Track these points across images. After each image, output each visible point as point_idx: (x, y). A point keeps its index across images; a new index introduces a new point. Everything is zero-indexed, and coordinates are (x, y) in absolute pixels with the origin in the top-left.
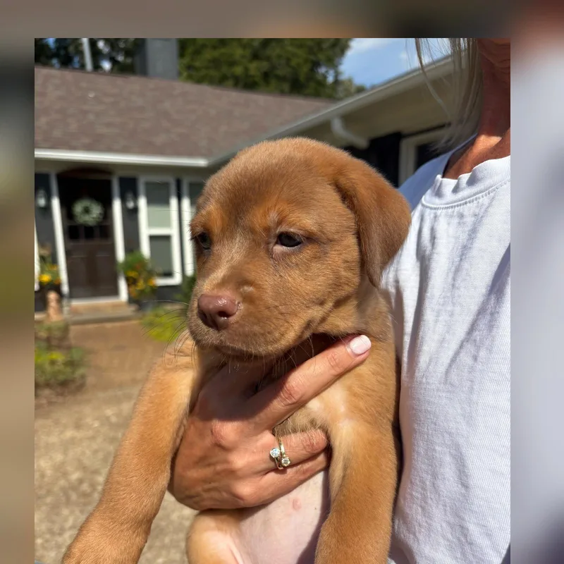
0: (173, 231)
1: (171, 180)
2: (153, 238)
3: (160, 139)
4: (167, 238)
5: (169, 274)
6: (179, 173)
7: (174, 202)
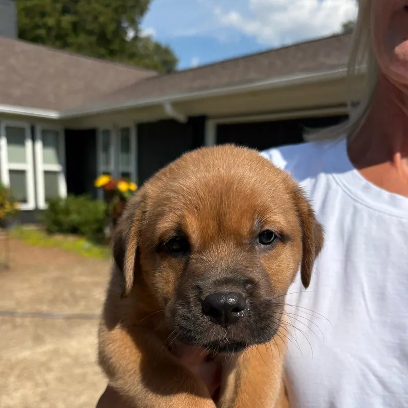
0: (28, 167)
1: (27, 126)
2: (12, 172)
3: (17, 92)
4: (22, 173)
5: (25, 201)
6: (33, 121)
7: (29, 144)
